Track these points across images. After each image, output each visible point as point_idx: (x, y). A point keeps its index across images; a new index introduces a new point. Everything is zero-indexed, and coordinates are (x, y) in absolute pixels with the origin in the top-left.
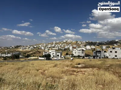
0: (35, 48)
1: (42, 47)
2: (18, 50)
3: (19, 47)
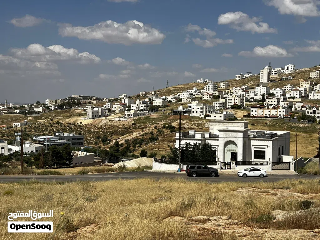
0: (154, 109)
1: (194, 104)
2: (72, 120)
3: (79, 104)
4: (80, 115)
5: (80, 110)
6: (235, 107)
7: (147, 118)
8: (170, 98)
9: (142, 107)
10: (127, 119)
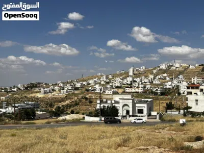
0: (77, 89)
1: (97, 86)
2: (33, 95)
3: (36, 87)
4: (37, 92)
5: (37, 90)
6: (117, 87)
7: (73, 94)
8: (84, 83)
9: (70, 88)
10: (63, 94)
